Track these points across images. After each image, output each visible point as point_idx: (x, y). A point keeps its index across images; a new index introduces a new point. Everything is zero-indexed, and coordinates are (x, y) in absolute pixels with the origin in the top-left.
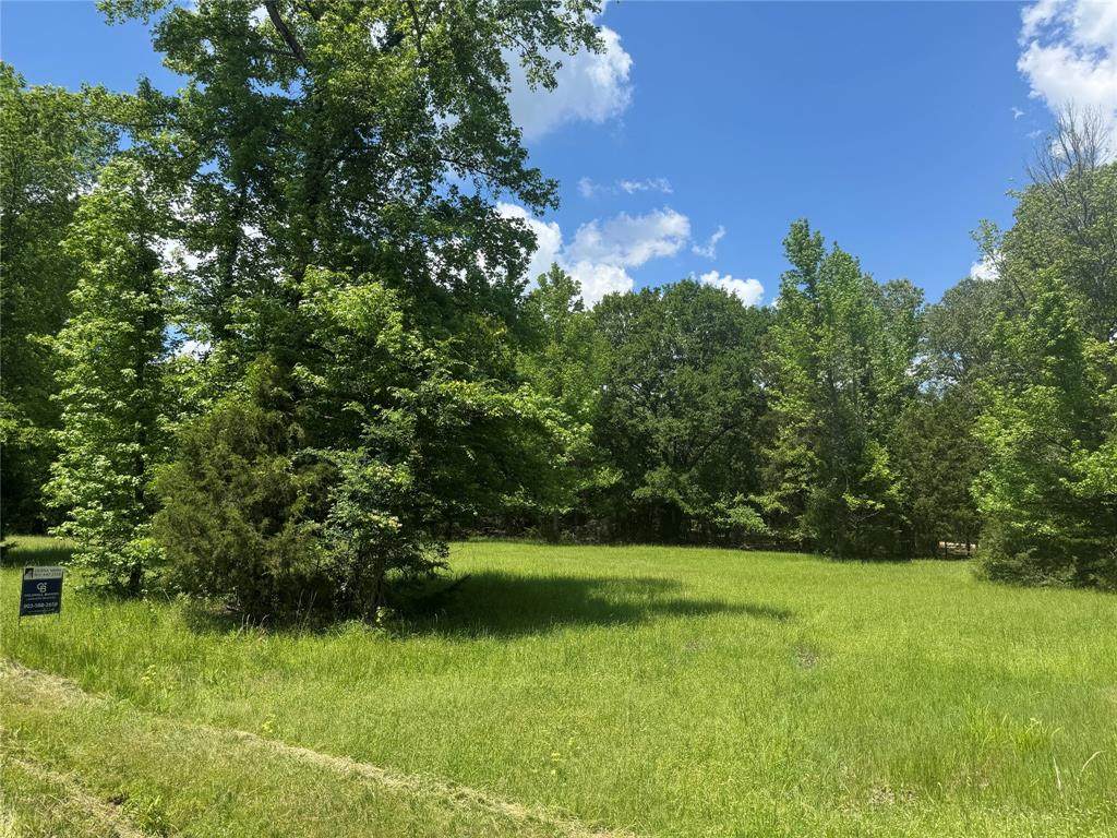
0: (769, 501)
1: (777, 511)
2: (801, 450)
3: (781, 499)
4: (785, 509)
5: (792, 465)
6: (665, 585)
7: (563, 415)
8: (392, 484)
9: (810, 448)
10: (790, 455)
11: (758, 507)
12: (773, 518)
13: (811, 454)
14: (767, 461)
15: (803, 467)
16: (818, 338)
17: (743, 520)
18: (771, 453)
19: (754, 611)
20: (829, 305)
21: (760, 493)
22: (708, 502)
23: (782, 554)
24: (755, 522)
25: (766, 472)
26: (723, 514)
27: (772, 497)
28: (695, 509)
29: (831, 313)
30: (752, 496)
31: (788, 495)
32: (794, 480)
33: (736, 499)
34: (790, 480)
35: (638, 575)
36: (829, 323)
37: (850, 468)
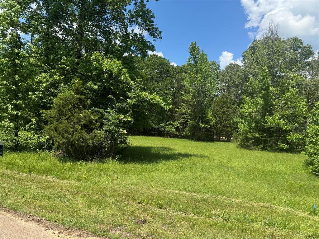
0: (176, 124)
1: (178, 127)
2: (186, 110)
3: (179, 123)
4: (181, 126)
5: (183, 114)
9: (189, 109)
10: (183, 111)
11: (173, 126)
12: (177, 129)
13: (189, 111)
14: (176, 113)
15: (187, 114)
16: (197, 78)
17: (169, 129)
18: (178, 110)
21: (174, 122)
22: (159, 124)
23: (181, 139)
24: (173, 130)
25: (176, 116)
26: (163, 127)
27: (177, 123)
28: (155, 125)
30: (172, 122)
31: (182, 122)
32: (184, 118)
33: (168, 123)
36: (200, 74)
37: (201, 116)
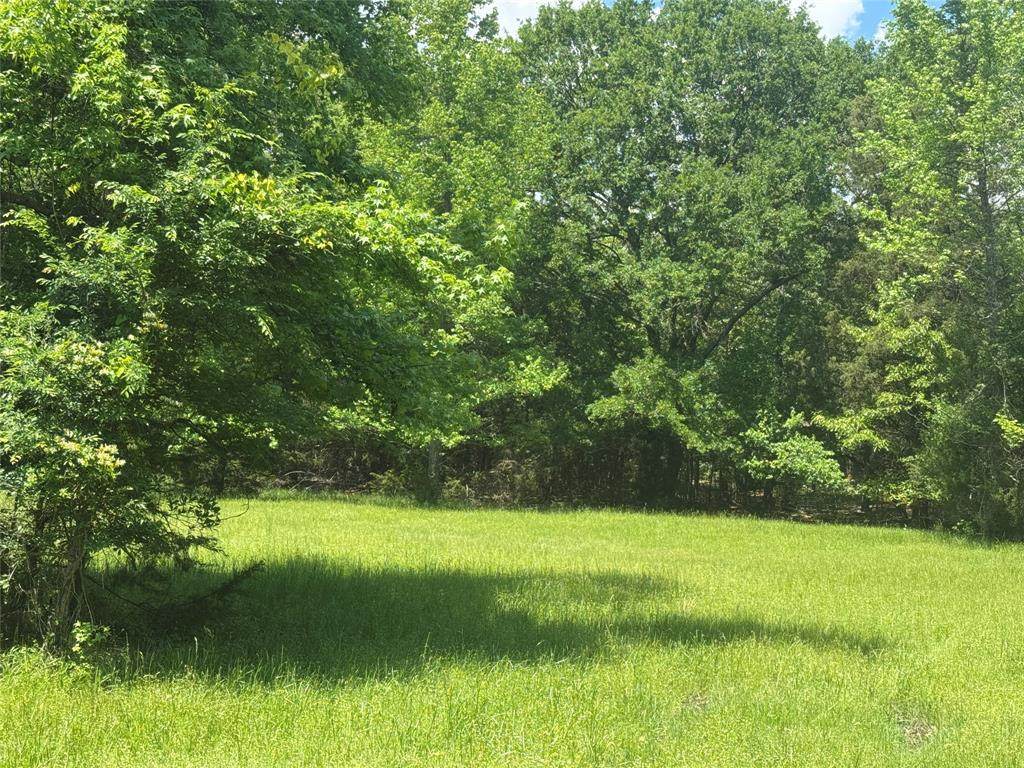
0: (851, 427)
1: (866, 446)
2: (919, 328)
3: (876, 424)
4: (881, 443)
5: (899, 357)
6: (645, 586)
7: (455, 248)
8: (105, 379)
9: (936, 323)
10: (897, 339)
11: (829, 439)
12: (859, 462)
13: (937, 337)
14: (851, 350)
15: (921, 361)
16: (964, 106)
17: (800, 463)
18: (860, 334)
19: (814, 637)
20: (988, 38)
21: (834, 412)
22: (733, 429)
23: (872, 531)
24: (824, 467)
25: (848, 371)
26: (761, 451)
27: (859, 420)
28: (707, 441)
29: (991, 55)
30: (819, 418)
31: (889, 417)
32: (903, 386)
33: (789, 423)
34: (896, 387)
35: (593, 568)
36: (986, 76)
37: (1012, 366)
